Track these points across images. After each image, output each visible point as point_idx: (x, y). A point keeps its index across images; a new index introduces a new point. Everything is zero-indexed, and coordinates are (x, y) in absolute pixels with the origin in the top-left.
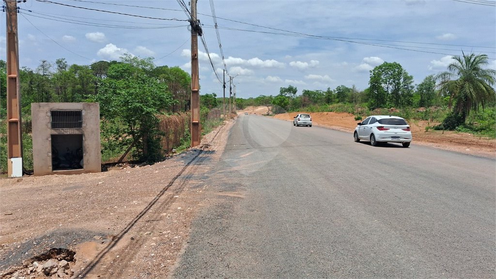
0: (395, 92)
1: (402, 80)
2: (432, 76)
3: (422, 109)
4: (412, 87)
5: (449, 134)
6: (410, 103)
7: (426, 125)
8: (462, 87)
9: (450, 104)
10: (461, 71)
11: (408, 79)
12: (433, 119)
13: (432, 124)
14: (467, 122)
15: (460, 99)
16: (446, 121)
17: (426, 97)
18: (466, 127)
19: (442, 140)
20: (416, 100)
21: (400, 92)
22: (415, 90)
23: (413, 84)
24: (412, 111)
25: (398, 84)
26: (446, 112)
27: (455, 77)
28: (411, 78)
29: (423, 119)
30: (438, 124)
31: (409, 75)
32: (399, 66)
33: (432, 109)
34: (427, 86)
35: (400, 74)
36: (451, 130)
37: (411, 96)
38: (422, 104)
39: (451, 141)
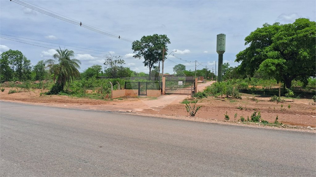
0: (19, 70)
1: (23, 63)
2: (43, 61)
3: (37, 82)
4: (30, 68)
5: (55, 97)
6: (29, 78)
7: (41, 92)
8: (61, 69)
9: (54, 79)
10: (60, 59)
11: (27, 62)
12: (44, 88)
13: (44, 91)
14: (65, 89)
15: (60, 76)
16: (53, 89)
17: (40, 74)
18: (63, 92)
19: (50, 101)
20: (34, 76)
21: (22, 71)
22: (32, 69)
23: (30, 66)
24: (31, 83)
25: (21, 65)
26: (52, 83)
27: (57, 62)
28: (29, 61)
29: (38, 88)
30: (47, 91)
31: (28, 59)
32: (20, 53)
33: (44, 81)
34: (40, 67)
35: (21, 58)
36: (56, 94)
37: (30, 73)
38: (37, 78)
39: (56, 101)
